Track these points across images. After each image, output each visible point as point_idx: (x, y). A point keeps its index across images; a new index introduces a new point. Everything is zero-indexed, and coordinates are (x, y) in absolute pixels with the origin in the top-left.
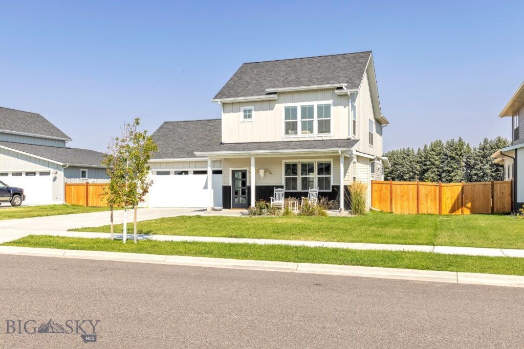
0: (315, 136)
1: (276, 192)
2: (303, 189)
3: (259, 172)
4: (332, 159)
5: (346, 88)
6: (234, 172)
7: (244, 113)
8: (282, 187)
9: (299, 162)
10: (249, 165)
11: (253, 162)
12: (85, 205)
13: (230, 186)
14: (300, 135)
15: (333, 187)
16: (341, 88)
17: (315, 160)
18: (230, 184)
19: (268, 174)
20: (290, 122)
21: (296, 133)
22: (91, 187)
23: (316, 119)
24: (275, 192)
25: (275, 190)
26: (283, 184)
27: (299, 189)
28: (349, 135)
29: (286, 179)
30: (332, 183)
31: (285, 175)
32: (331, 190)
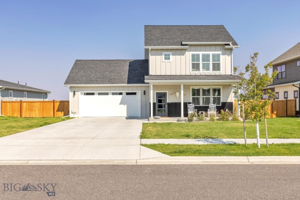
0: (211, 72)
2: (203, 104)
3: (176, 94)
4: (222, 87)
5: (232, 45)
7: (165, 56)
8: (190, 103)
9: (201, 88)
12: (19, 117)
13: (156, 103)
14: (202, 72)
15: (222, 103)
16: (229, 45)
17: (211, 87)
18: (155, 101)
20: (195, 63)
21: (199, 70)
22: (25, 103)
23: (211, 62)
25: (188, 105)
26: (191, 101)
27: (201, 104)
28: (231, 73)
29: (193, 98)
30: (222, 101)
31: (192, 96)
32: (221, 105)
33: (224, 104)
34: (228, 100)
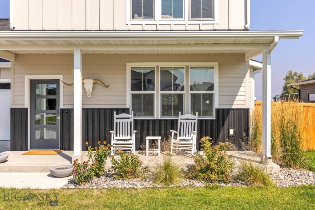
0: (187, 22)
1: (118, 121)
2: (163, 114)
4: (217, 64)
6: (34, 84)
8: (127, 111)
9: (157, 67)
10: (70, 68)
11: (77, 60)
13: (27, 109)
14: (160, 20)
15: (218, 111)
17: (187, 64)
18: (26, 104)
19: (100, 88)
21: (152, 17)
24: (115, 121)
25: (115, 116)
26: (129, 104)
27: (158, 114)
28: (246, 23)
29: (134, 96)
30: (217, 105)
31: (132, 90)
32: (214, 117)
33: (223, 114)
34: (235, 102)
